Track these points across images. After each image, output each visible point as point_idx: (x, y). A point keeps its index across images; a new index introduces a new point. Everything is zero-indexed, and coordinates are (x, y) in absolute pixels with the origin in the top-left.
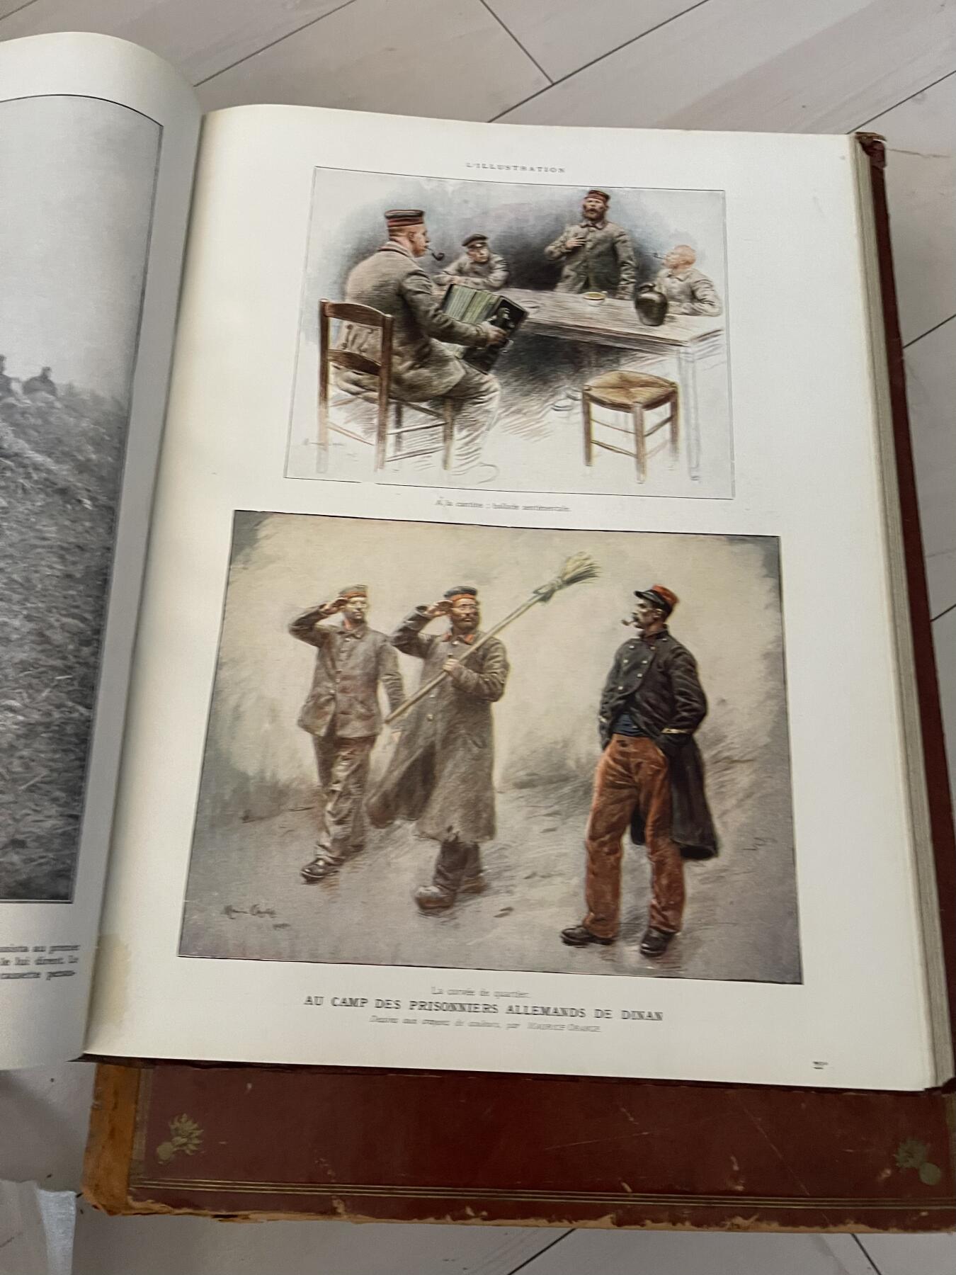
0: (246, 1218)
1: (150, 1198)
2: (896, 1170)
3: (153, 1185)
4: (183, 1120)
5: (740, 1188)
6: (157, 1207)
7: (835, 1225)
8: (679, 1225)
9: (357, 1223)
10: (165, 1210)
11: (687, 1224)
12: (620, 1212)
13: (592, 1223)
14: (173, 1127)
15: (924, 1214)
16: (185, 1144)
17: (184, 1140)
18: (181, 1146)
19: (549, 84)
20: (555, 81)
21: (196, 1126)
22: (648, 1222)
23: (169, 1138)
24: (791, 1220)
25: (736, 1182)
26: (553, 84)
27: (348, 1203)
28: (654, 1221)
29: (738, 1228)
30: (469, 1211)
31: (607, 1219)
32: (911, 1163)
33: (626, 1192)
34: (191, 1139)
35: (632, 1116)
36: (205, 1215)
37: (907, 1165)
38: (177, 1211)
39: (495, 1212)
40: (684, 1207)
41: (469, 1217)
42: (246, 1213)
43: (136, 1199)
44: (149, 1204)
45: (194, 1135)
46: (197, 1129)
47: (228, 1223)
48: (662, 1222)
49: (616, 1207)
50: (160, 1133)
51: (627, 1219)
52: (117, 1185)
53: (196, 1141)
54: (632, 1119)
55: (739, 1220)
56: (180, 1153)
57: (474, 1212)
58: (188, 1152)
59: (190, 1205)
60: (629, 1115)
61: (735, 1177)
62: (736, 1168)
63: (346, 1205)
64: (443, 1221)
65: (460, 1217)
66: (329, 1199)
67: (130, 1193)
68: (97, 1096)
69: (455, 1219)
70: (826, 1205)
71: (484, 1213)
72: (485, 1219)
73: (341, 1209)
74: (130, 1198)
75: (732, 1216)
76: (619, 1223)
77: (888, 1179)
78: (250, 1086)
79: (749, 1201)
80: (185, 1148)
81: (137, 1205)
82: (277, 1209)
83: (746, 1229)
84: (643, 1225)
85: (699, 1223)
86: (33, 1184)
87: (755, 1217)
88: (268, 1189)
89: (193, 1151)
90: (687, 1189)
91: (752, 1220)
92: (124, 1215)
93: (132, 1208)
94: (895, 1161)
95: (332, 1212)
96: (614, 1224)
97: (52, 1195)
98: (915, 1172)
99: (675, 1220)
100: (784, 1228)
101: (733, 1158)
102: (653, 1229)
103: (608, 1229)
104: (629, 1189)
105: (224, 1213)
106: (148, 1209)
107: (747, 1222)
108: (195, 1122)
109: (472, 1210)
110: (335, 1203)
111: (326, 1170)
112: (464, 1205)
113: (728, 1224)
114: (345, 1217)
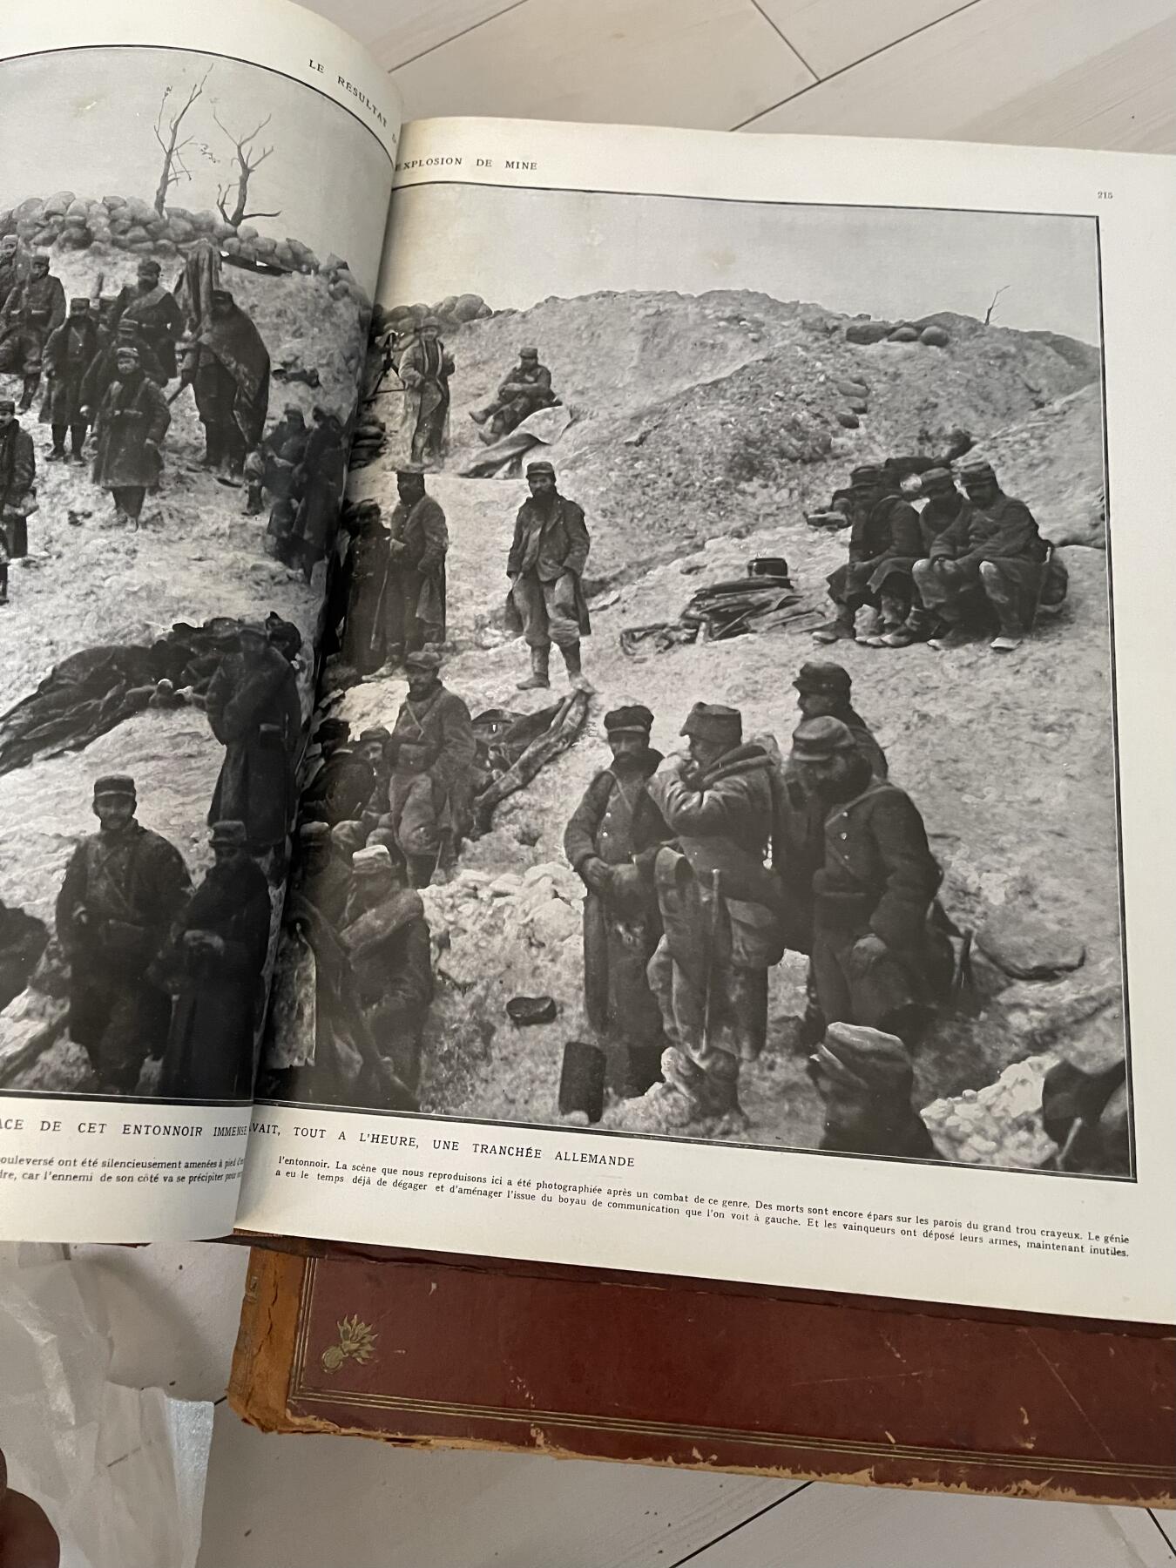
0: (426, 1443)
1: (312, 1413)
3: (315, 1397)
4: (354, 1321)
5: (1030, 1446)
6: (319, 1425)
8: (953, 1486)
9: (559, 1458)
10: (331, 1428)
11: (964, 1485)
12: (881, 1466)
13: (845, 1477)
14: (342, 1329)
16: (356, 1351)
17: (354, 1346)
18: (350, 1352)
19: (815, 81)
20: (821, 78)
21: (369, 1329)
22: (915, 1480)
23: (337, 1341)
24: (1091, 1488)
25: (1026, 1438)
26: (820, 82)
27: (549, 1433)
28: (922, 1480)
29: (1026, 1493)
30: (696, 1453)
31: (864, 1474)
33: (889, 1441)
34: (362, 1345)
35: (898, 1351)
36: (376, 1438)
38: (344, 1431)
39: (729, 1458)
40: (959, 1465)
41: (696, 1461)
42: (425, 1437)
43: (295, 1414)
44: (312, 1420)
45: (365, 1341)
46: (370, 1333)
47: (404, 1449)
48: (933, 1481)
49: (876, 1461)
50: (326, 1336)
51: (889, 1475)
52: (273, 1395)
53: (369, 1348)
54: (898, 1356)
55: (1027, 1484)
56: (350, 1359)
57: (702, 1454)
58: (359, 1360)
59: (359, 1423)
60: (894, 1349)
61: (1025, 1433)
62: (1026, 1421)
63: (545, 1436)
64: (663, 1462)
65: (684, 1459)
66: (526, 1428)
67: (288, 1405)
68: (251, 1286)
69: (677, 1461)
70: (1136, 1472)
71: (714, 1457)
72: (714, 1464)
73: (540, 1440)
74: (288, 1411)
75: (1018, 1480)
76: (879, 1480)
78: (434, 1286)
79: (1040, 1462)
80: (355, 1355)
81: (297, 1421)
82: (463, 1435)
83: (1036, 1496)
84: (908, 1484)
85: (977, 1485)
86: (158, 1392)
87: (1047, 1482)
88: (453, 1411)
89: (364, 1359)
90: (965, 1444)
91: (1044, 1484)
92: (280, 1432)
93: (292, 1425)
95: (532, 1443)
96: (872, 1480)
97: (185, 1405)
99: (948, 1479)
100: (1081, 1497)
101: (1023, 1409)
102: (921, 1489)
103: (867, 1485)
104: (893, 1441)
105: (400, 1436)
106: (310, 1426)
107: (1036, 1488)
108: (367, 1325)
109: (700, 1452)
110: (533, 1432)
111: (523, 1392)
112: (690, 1445)
113: (1014, 1488)
114: (546, 1450)
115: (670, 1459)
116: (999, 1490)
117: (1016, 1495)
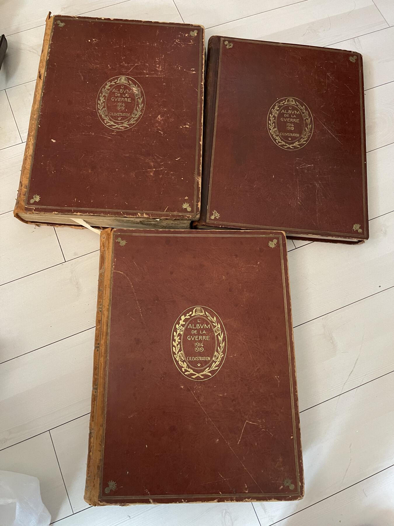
0: (128, 505)
1: (104, 502)
2: (283, 486)
3: (104, 498)
4: (111, 482)
5: (247, 492)
6: (106, 504)
7: (269, 500)
9: (156, 505)
10: (108, 504)
11: (235, 501)
12: (219, 499)
13: (212, 502)
14: (109, 484)
15: (290, 497)
17: (112, 487)
22: (225, 501)
24: (259, 499)
25: (246, 491)
28: (227, 501)
29: (247, 501)
30: (183, 500)
31: (216, 500)
32: (287, 484)
33: (220, 494)
36: (118, 505)
37: (286, 485)
38: (111, 504)
39: (189, 501)
40: (234, 497)
41: (183, 502)
43: (100, 502)
44: (104, 503)
46: (115, 484)
47: (124, 507)
48: (229, 501)
49: (217, 498)
50: (106, 485)
52: (96, 499)
53: (115, 487)
54: (222, 476)
55: (247, 499)
56: (111, 490)
59: (114, 503)
61: (246, 489)
62: (246, 487)
63: (153, 501)
64: (176, 503)
65: (181, 502)
66: (148, 499)
67: (99, 500)
70: (267, 495)
71: (186, 501)
72: (186, 502)
74: (99, 502)
75: (245, 499)
76: (219, 501)
77: (282, 489)
78: (128, 472)
79: (249, 495)
83: (249, 502)
84: (224, 502)
85: (237, 500)
87: (251, 499)
88: (134, 498)
89: (114, 489)
90: (234, 493)
92: (98, 506)
93: (100, 504)
94: (284, 484)
95: (150, 503)
96: (217, 501)
98: (288, 487)
99: (232, 500)
100: (257, 501)
101: (245, 485)
103: (216, 503)
104: (221, 493)
105: (123, 504)
106: (104, 504)
107: (249, 500)
108: (114, 482)
109: (184, 500)
110: (150, 500)
111: (147, 492)
112: (182, 499)
113: (244, 500)
114: (153, 503)
115: (178, 502)
116: (241, 501)
117: (245, 502)
